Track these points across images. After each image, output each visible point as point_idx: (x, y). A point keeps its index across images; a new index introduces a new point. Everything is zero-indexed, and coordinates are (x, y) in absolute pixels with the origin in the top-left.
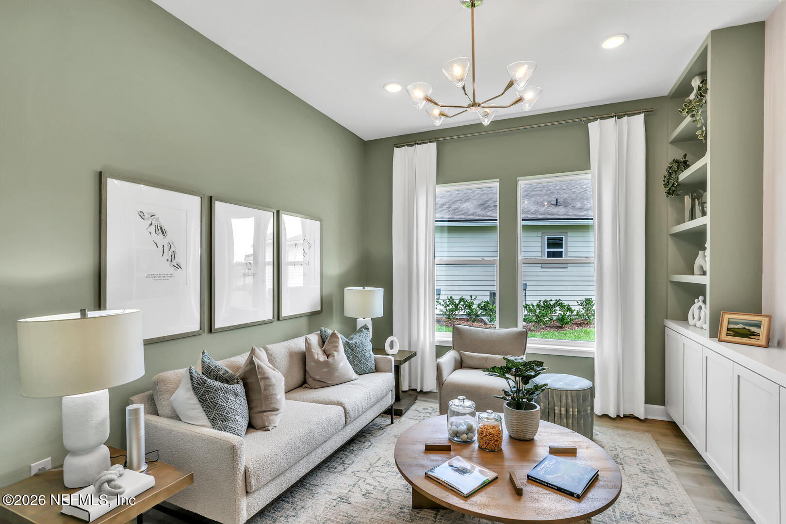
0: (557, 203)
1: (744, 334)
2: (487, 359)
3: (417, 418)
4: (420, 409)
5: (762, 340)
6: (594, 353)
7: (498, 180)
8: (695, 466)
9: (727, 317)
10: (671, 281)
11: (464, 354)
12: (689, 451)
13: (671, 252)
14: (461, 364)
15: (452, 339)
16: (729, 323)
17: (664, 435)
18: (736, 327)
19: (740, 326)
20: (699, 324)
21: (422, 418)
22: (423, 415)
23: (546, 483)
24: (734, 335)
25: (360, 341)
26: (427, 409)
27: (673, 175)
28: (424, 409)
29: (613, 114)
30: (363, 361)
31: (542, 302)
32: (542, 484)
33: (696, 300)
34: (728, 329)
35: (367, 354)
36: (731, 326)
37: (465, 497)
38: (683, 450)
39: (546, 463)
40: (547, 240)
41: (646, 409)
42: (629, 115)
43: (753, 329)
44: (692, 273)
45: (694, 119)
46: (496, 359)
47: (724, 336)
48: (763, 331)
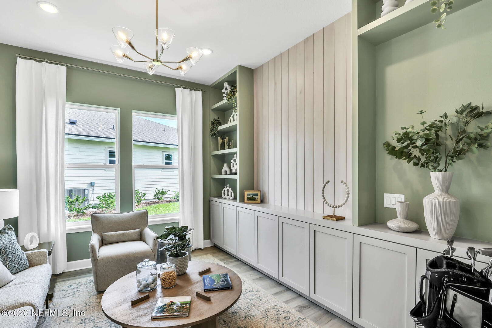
0: (113, 128)
1: (252, 199)
2: (123, 234)
3: (67, 295)
4: (65, 288)
5: (259, 201)
6: (178, 219)
7: (119, 109)
8: (233, 262)
9: (246, 192)
10: (212, 178)
11: (105, 234)
12: (227, 256)
13: (212, 163)
14: (103, 242)
15: (91, 225)
16: (247, 195)
17: (214, 253)
18: (250, 196)
19: (251, 196)
20: (227, 197)
21: (73, 293)
22: (72, 291)
23: (211, 289)
24: (249, 200)
25: (8, 242)
26: (71, 286)
27: (215, 126)
28: (68, 287)
29: (188, 87)
30: (16, 260)
31: (106, 194)
32: (213, 291)
33: (225, 186)
34: (247, 198)
35: (19, 253)
36: (248, 196)
37: (187, 316)
38: (225, 257)
39: (206, 280)
40: (109, 152)
41: (204, 242)
42: (196, 90)
43: (255, 197)
44: (221, 173)
45: (229, 102)
46: (130, 233)
47: (246, 201)
48: (258, 197)
